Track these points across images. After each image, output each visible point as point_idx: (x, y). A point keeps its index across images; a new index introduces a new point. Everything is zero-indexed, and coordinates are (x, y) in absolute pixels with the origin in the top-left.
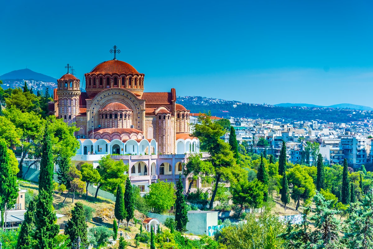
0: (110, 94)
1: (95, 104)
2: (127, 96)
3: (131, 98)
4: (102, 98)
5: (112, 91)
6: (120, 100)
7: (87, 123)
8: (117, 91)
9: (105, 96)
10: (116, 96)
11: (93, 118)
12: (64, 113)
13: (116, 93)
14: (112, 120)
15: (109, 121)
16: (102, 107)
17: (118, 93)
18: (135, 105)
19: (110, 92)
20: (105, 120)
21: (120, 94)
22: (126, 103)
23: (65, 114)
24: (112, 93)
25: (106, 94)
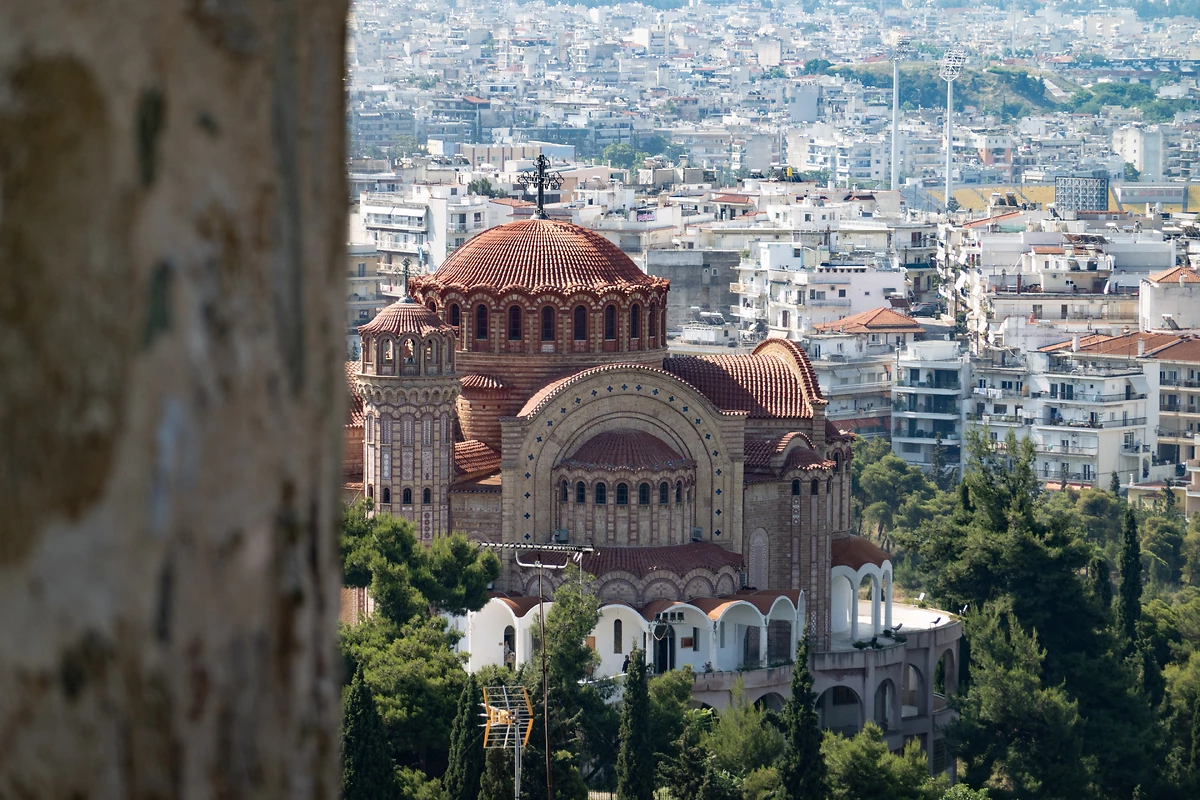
0: (602, 391)
1: (539, 439)
2: (671, 399)
3: (686, 409)
4: (569, 410)
5: (607, 379)
6: (643, 417)
7: (506, 523)
8: (632, 377)
9: (578, 400)
10: (626, 399)
11: (530, 500)
12: (401, 476)
13: (624, 387)
14: (630, 514)
15: (615, 514)
16: (565, 449)
17: (632, 388)
18: (704, 438)
19: (601, 382)
20: (593, 513)
21: (641, 392)
22: (668, 430)
23: (404, 483)
24: (610, 389)
25: (585, 391)
